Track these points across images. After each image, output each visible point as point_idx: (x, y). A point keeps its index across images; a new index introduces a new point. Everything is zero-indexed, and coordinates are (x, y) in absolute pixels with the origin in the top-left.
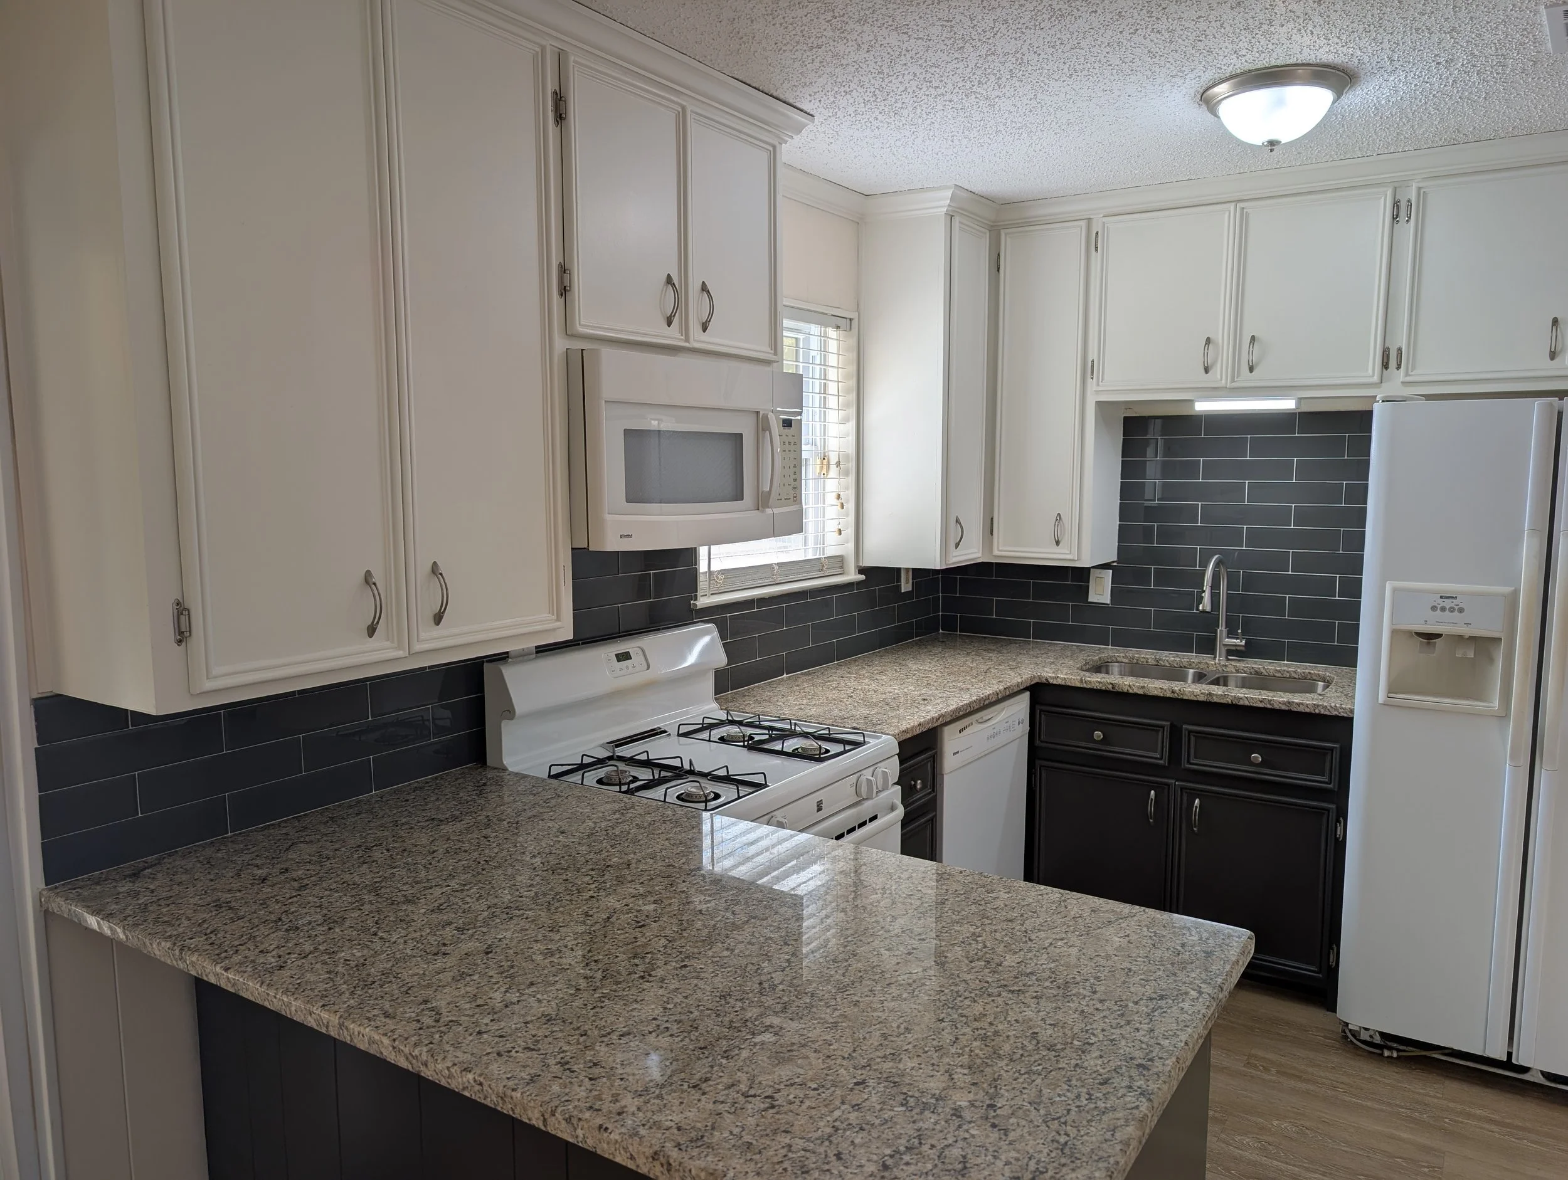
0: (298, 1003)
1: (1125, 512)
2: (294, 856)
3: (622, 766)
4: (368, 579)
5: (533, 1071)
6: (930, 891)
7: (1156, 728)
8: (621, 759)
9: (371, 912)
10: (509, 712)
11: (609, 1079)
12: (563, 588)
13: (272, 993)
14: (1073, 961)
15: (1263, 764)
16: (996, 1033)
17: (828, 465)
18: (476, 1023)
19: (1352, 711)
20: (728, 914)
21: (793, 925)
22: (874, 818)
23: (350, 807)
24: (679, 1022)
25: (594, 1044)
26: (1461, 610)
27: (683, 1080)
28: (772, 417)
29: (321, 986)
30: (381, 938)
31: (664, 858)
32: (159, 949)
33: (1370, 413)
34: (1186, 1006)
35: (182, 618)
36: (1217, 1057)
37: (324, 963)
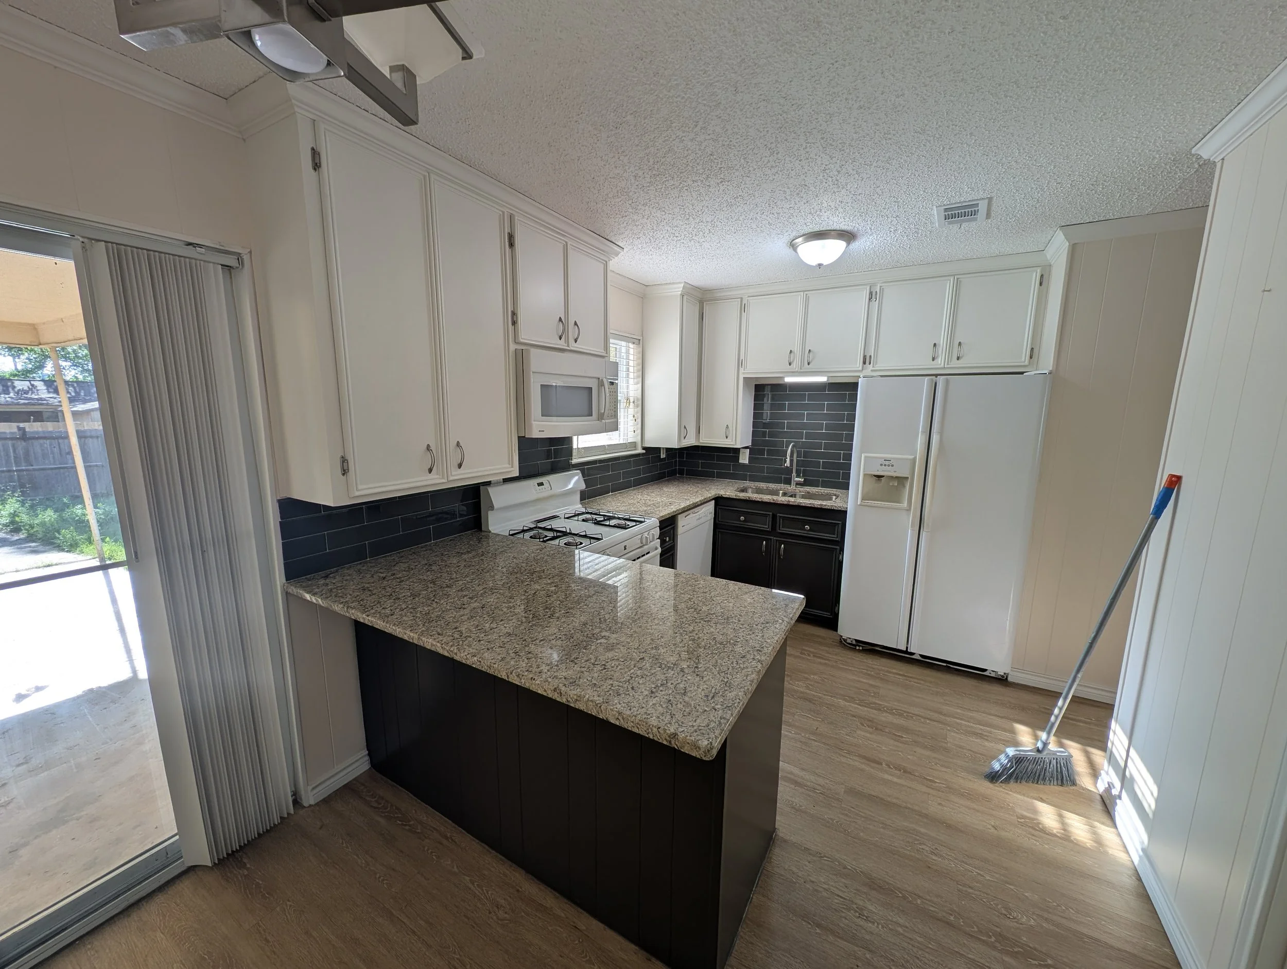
0: (399, 630)
1: (755, 425)
2: (398, 568)
3: (541, 531)
4: (428, 447)
5: (503, 656)
6: (671, 581)
7: (766, 515)
8: (540, 528)
9: (432, 591)
10: (492, 507)
11: (535, 658)
12: (514, 454)
13: (388, 626)
14: (731, 608)
15: (810, 530)
16: (699, 638)
17: (630, 402)
18: (478, 637)
19: (847, 508)
20: (586, 591)
21: (613, 595)
22: (649, 553)
23: (422, 548)
24: (565, 635)
25: (529, 644)
26: (892, 466)
27: (567, 659)
28: (605, 380)
29: (410, 622)
30: (436, 602)
31: (559, 568)
32: (337, 608)
33: (857, 383)
34: (777, 626)
35: (345, 464)
36: (789, 650)
37: (411, 613)
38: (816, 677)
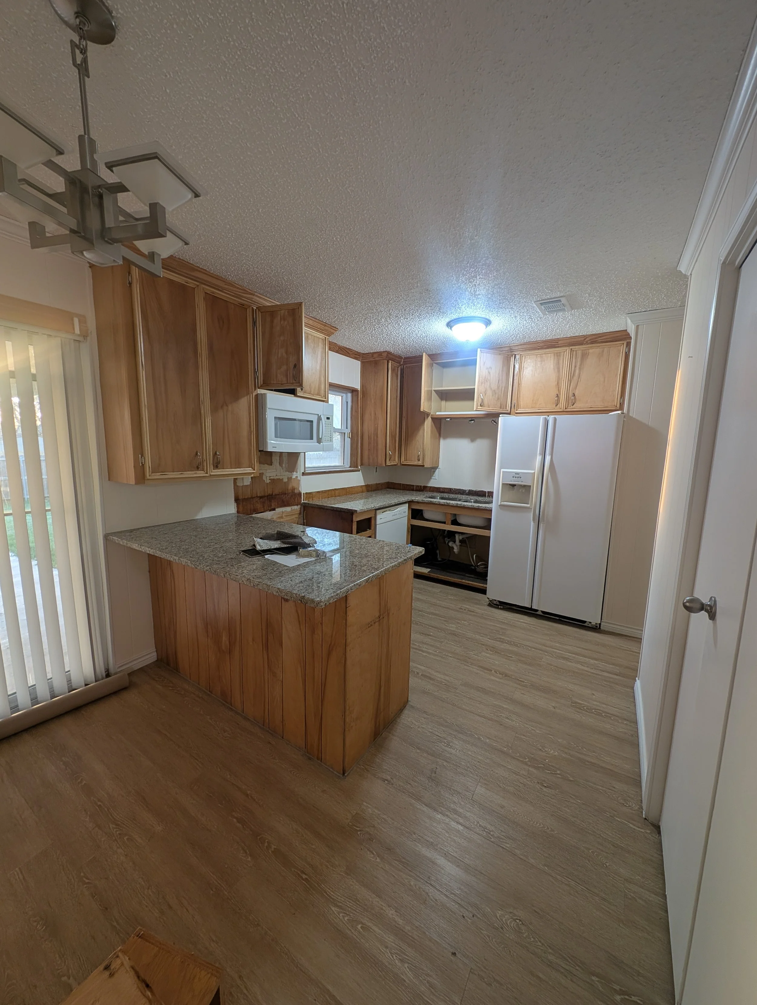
2: (176, 529)
5: (224, 567)
9: (193, 540)
12: (255, 461)
18: (213, 559)
26: (520, 478)
28: (323, 416)
29: (175, 552)
30: (194, 544)
37: (178, 548)
38: (465, 622)
